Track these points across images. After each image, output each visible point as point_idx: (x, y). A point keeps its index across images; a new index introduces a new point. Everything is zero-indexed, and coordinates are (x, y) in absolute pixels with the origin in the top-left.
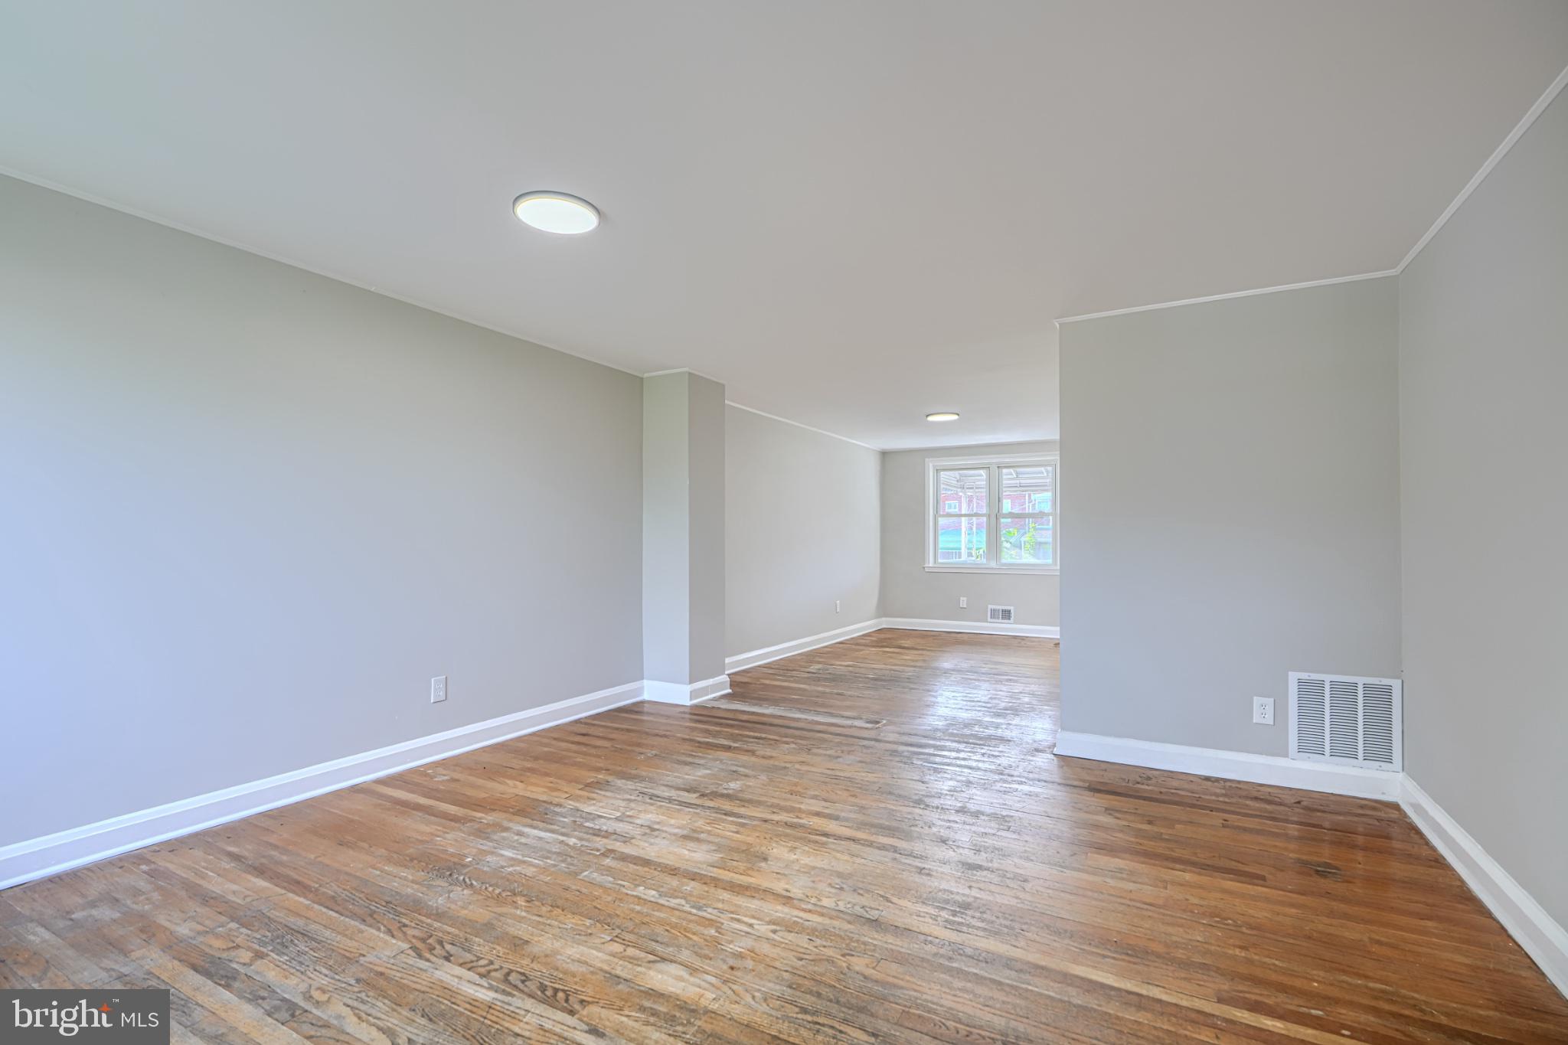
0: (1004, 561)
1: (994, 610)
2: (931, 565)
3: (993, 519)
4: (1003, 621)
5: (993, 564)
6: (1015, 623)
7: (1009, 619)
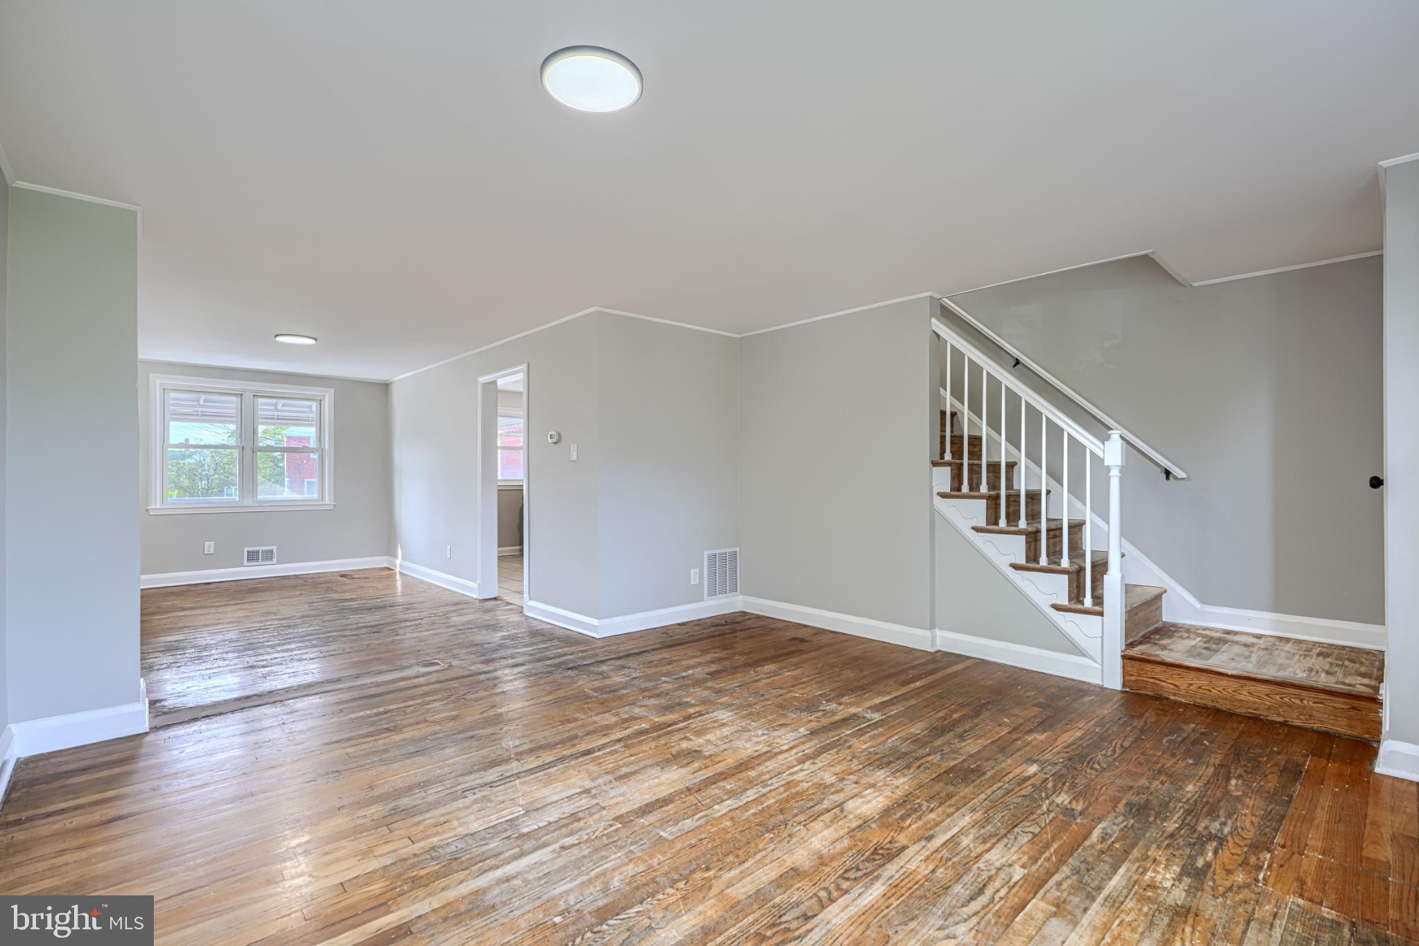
0: (260, 497)
1: (253, 552)
2: (158, 507)
3: (248, 452)
4: (264, 563)
5: (248, 502)
6: (278, 563)
7: (272, 559)
